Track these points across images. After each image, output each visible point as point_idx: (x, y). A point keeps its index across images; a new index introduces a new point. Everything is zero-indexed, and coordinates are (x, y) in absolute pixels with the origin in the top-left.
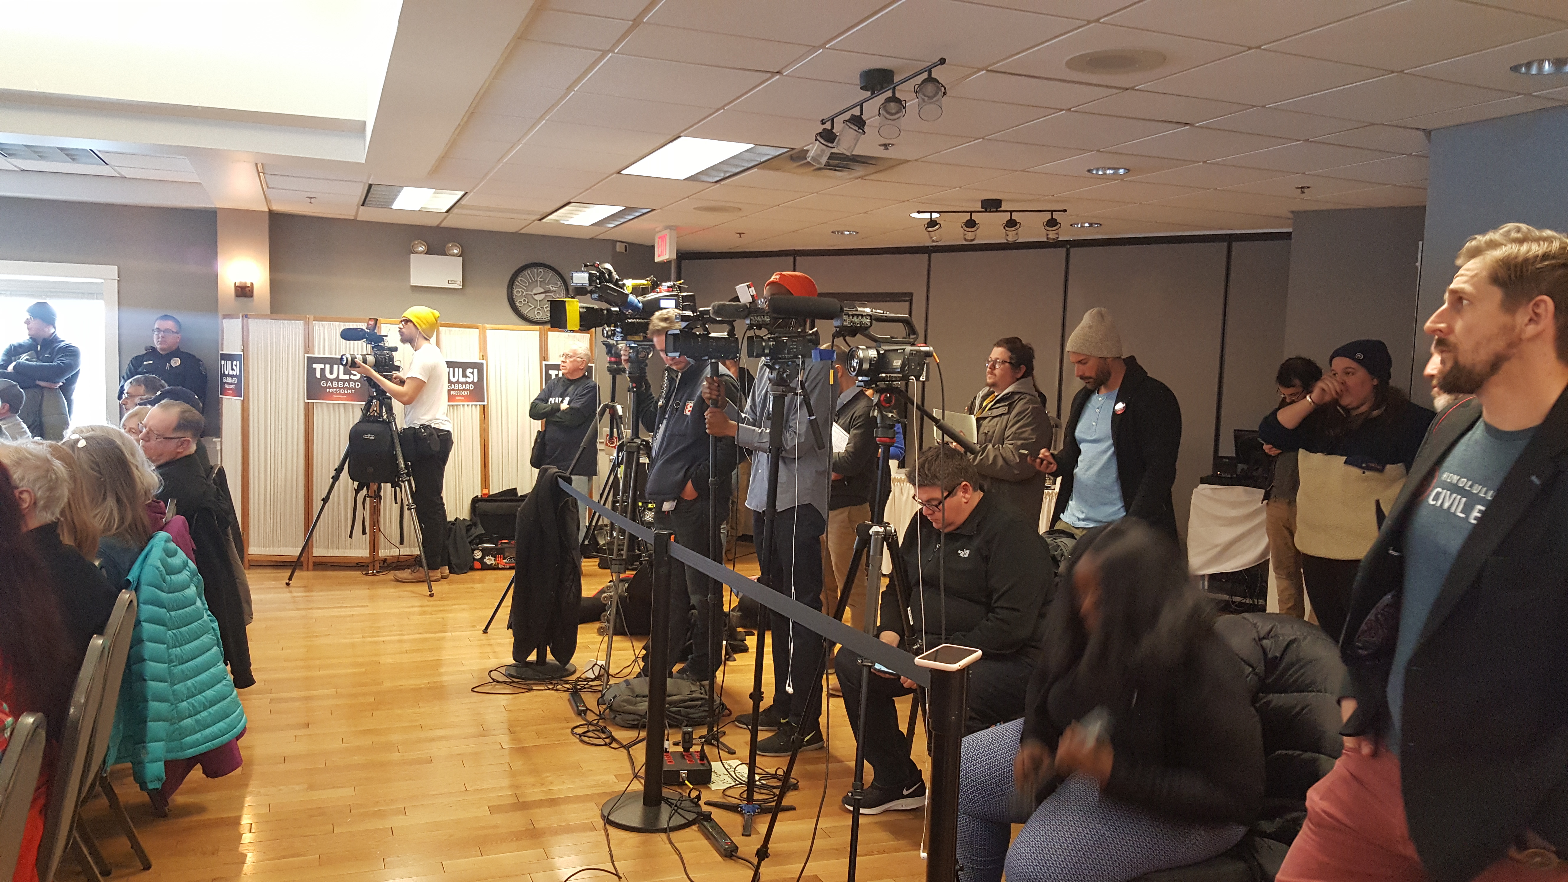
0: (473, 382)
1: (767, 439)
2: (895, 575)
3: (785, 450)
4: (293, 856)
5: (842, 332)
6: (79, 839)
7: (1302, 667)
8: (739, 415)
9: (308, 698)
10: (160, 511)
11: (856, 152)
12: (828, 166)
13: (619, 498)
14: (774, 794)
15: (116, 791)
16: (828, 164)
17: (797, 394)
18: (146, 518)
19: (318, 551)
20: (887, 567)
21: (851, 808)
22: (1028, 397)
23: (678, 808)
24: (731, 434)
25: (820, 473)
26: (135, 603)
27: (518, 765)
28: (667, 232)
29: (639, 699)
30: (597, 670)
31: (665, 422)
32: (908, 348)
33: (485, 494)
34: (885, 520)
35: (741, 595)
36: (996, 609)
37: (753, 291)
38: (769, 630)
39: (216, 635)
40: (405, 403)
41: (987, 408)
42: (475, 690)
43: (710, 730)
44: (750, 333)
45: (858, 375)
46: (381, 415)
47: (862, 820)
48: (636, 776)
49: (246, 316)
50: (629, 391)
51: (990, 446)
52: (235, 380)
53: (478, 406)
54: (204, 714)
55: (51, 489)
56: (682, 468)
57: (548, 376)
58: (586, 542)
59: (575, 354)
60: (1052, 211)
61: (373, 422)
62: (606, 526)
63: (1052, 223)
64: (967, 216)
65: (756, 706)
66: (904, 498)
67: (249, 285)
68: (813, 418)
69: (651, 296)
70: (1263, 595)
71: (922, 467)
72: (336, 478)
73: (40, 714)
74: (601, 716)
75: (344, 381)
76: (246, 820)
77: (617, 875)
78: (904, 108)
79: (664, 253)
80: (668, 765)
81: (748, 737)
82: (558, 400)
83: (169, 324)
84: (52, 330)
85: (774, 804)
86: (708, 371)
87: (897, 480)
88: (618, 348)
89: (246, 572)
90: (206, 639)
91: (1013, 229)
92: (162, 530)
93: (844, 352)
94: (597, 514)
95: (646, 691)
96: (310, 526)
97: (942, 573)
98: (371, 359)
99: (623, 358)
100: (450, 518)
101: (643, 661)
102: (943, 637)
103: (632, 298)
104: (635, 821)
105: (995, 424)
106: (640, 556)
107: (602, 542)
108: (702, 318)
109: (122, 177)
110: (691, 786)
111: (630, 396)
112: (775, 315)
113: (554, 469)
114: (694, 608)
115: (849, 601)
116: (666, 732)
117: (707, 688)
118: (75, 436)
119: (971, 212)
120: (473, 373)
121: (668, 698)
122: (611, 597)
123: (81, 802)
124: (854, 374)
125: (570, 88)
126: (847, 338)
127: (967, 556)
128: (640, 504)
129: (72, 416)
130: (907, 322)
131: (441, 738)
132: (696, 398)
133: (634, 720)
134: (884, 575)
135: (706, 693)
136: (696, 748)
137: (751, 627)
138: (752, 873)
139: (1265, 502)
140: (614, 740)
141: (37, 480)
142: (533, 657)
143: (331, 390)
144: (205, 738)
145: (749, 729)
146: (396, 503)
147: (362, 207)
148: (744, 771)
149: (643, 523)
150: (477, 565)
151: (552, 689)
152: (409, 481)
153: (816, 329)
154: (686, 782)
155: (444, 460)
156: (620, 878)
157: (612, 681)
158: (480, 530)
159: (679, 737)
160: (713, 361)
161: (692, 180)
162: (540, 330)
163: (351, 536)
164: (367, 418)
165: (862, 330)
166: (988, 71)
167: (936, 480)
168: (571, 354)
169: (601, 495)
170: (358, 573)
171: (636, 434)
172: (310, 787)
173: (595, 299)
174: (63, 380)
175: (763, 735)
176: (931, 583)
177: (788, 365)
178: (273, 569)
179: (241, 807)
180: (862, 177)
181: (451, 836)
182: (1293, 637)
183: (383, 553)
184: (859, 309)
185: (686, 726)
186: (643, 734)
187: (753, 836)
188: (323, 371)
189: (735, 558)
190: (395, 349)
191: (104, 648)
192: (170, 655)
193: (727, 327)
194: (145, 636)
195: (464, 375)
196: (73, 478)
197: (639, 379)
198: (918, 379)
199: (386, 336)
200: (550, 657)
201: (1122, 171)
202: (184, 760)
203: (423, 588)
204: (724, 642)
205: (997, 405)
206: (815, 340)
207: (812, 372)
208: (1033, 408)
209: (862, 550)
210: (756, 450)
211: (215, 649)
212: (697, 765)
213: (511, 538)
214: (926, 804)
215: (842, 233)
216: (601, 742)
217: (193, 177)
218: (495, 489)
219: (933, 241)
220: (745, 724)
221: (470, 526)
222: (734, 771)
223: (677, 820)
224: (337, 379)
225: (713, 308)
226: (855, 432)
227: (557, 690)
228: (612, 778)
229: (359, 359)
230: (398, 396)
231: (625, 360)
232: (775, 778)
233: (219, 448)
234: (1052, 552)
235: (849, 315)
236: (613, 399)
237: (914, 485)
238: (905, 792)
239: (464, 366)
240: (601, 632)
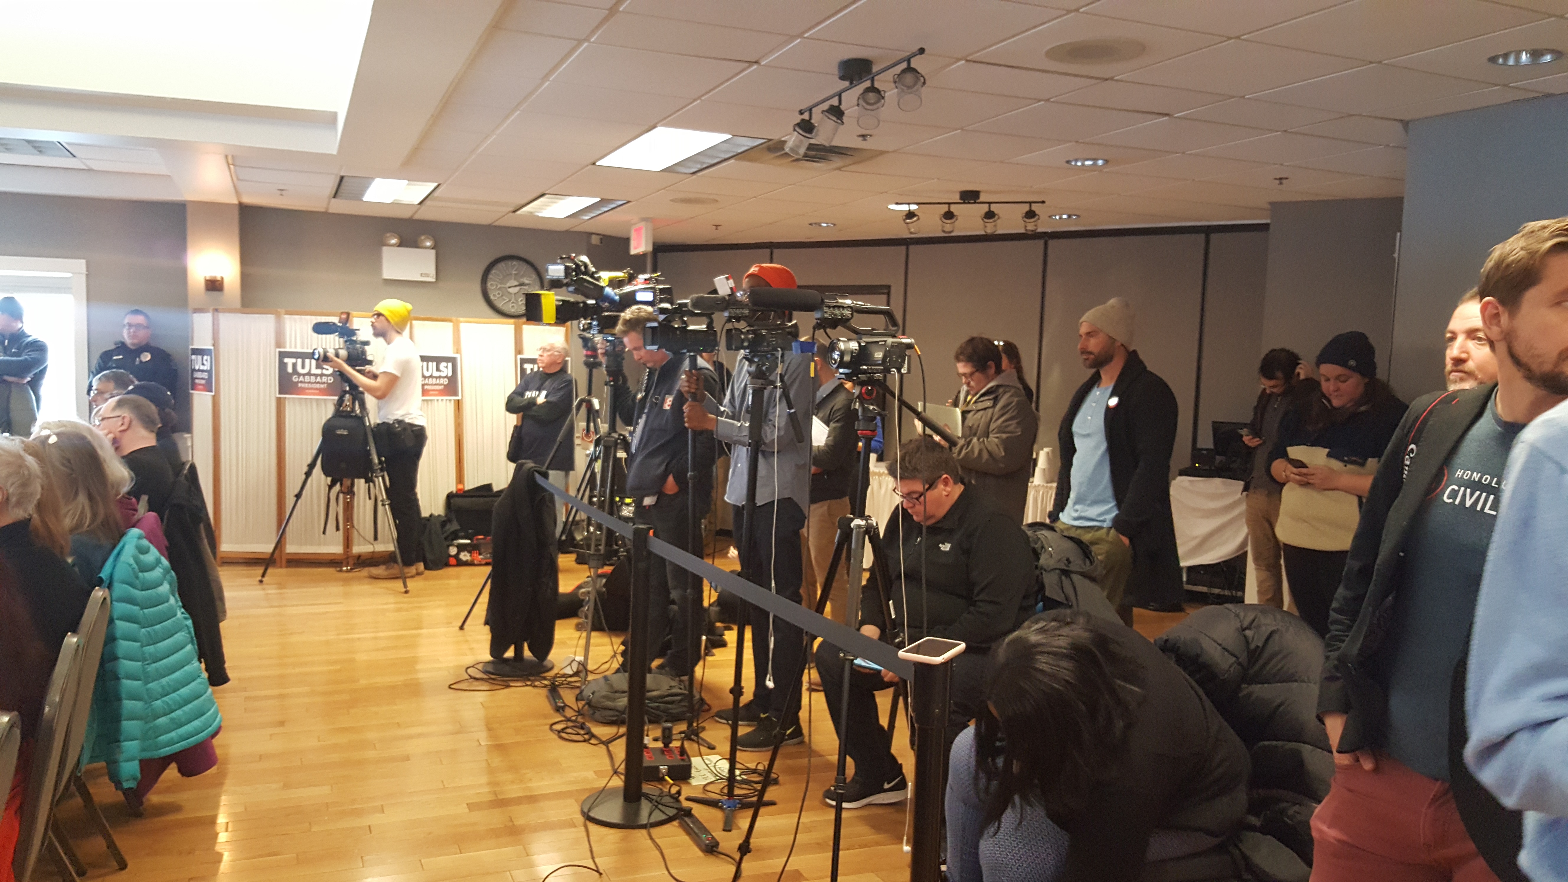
0: (446, 377)
1: (746, 433)
2: (877, 570)
3: (764, 444)
4: (269, 855)
5: (824, 324)
6: (54, 839)
7: (1283, 658)
8: (718, 408)
9: (282, 696)
10: (131, 507)
11: (834, 143)
12: (806, 157)
13: (596, 493)
14: (755, 790)
15: (91, 791)
16: (806, 155)
17: (776, 387)
18: (118, 514)
19: (291, 548)
20: (868, 559)
21: (834, 803)
22: (1013, 391)
23: (659, 803)
24: (710, 428)
25: (798, 467)
26: (108, 600)
27: (497, 761)
28: (642, 224)
29: (617, 695)
30: (575, 667)
31: (644, 416)
32: (890, 340)
33: (460, 490)
34: (867, 513)
35: (719, 590)
36: (978, 603)
37: (731, 283)
38: (749, 624)
39: (190, 633)
40: (379, 398)
41: (972, 402)
42: (452, 686)
43: (690, 725)
44: (729, 326)
45: (839, 367)
46: (353, 410)
47: (844, 815)
48: (616, 772)
49: (216, 310)
50: (606, 385)
51: (975, 440)
52: (205, 375)
53: (453, 402)
54: (179, 713)
55: (25, 485)
56: (663, 462)
57: (523, 371)
58: (564, 538)
59: (552, 348)
60: (1030, 203)
61: (345, 417)
62: (583, 521)
63: (1031, 214)
64: (945, 208)
65: (736, 701)
66: (883, 491)
67: (219, 278)
68: (792, 411)
69: (628, 289)
70: (1242, 586)
71: (903, 459)
72: (308, 474)
73: (15, 713)
74: (580, 713)
75: (316, 375)
76: (222, 819)
77: (597, 871)
78: (883, 98)
79: (640, 246)
80: (648, 760)
81: (727, 732)
82: (534, 393)
83: (140, 319)
84: (20, 325)
85: (755, 799)
86: (686, 364)
87: (875, 474)
88: (594, 342)
89: (219, 569)
90: (180, 636)
91: (991, 220)
92: (134, 526)
93: (824, 346)
94: (574, 510)
95: (625, 687)
96: (283, 521)
97: (924, 566)
98: (343, 353)
99: (600, 351)
100: (425, 513)
101: (622, 657)
102: (925, 629)
103: (609, 291)
104: (615, 817)
105: (979, 417)
106: (617, 551)
107: (578, 537)
108: (680, 311)
109: (90, 170)
110: (672, 782)
111: (606, 391)
112: (755, 308)
113: (530, 464)
114: (673, 602)
115: (830, 596)
116: (646, 728)
117: (687, 683)
118: (45, 432)
119: (949, 204)
120: (447, 367)
121: (649, 694)
122: (589, 592)
123: (56, 803)
124: (835, 366)
125: (546, 77)
126: (828, 330)
127: (948, 549)
128: (617, 499)
129: (41, 411)
130: (888, 314)
131: (420, 735)
132: (675, 392)
133: (613, 716)
134: (864, 570)
135: (685, 687)
136: (675, 744)
137: (730, 622)
138: (733, 869)
139: (1245, 493)
140: (593, 736)
141: (9, 476)
142: (510, 653)
143: (303, 385)
144: (180, 736)
145: (728, 724)
146: (370, 498)
147: (333, 200)
148: (724, 766)
149: (621, 518)
150: (453, 561)
151: (530, 685)
152: (383, 477)
153: (794, 322)
154: (667, 778)
155: (417, 455)
156: (601, 874)
157: (590, 677)
158: (455, 526)
159: (658, 733)
160: (692, 354)
161: (670, 172)
162: (515, 324)
163: (324, 532)
164: (340, 413)
165: (843, 322)
166: (967, 61)
167: (917, 473)
168: (548, 348)
169: (579, 490)
170: (331, 570)
171: (613, 428)
172: (286, 786)
173: (570, 292)
174: (31, 375)
175: (743, 730)
176: (912, 577)
177: (767, 358)
178: (246, 566)
179: (216, 806)
180: (839, 169)
181: (430, 833)
182: (1274, 628)
183: (356, 549)
184: (840, 301)
185: (666, 721)
186: (623, 730)
187: (734, 832)
188: (294, 365)
189: (714, 552)
190: (367, 343)
191: (78, 646)
192: (143, 653)
193: (705, 319)
194: (118, 633)
195: (438, 369)
196: (46, 474)
197: (616, 373)
198: (899, 371)
199: (358, 330)
200: (527, 653)
201: (1100, 162)
202: (159, 758)
203: (398, 585)
204: (704, 638)
205: (982, 399)
206: (794, 333)
207: (791, 365)
208: (1018, 401)
209: (843, 545)
210: (735, 444)
211: (189, 647)
212: (676, 760)
213: (486, 534)
214: (909, 797)
215: (820, 226)
216: (581, 738)
217: (163, 170)
218: (470, 484)
219: (911, 233)
220: (725, 719)
221: (444, 522)
222: (715, 767)
223: (658, 816)
224: (309, 374)
225: (692, 301)
226: (834, 425)
227: (535, 686)
228: (591, 775)
229: (331, 354)
230: (371, 391)
231: (602, 354)
232: (754, 773)
233: (189, 444)
234: (1033, 545)
235: (829, 307)
236: (590, 393)
237: (895, 477)
238: (886, 786)
239: (438, 360)
240: (579, 627)
